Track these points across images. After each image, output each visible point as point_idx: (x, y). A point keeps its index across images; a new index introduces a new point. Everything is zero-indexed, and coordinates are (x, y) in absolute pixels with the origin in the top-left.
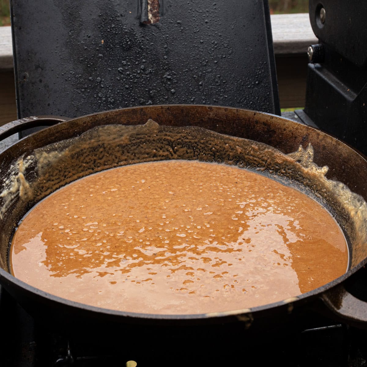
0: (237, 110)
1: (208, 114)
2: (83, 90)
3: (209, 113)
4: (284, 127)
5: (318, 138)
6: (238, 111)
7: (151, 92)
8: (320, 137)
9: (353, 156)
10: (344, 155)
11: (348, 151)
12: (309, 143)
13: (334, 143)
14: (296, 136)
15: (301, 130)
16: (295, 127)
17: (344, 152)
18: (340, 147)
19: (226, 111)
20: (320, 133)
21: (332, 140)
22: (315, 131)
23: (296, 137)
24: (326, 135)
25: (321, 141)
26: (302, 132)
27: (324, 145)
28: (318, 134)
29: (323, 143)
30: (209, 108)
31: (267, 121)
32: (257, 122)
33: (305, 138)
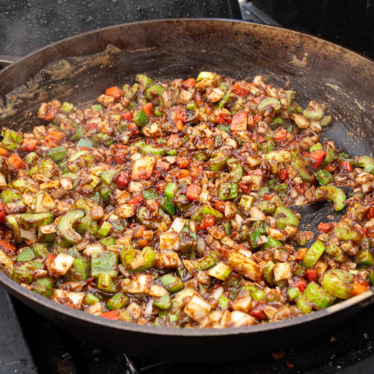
0: (211, 21)
1: (176, 30)
2: (7, 13)
3: (177, 28)
4: (271, 36)
5: (316, 46)
6: (213, 22)
7: (90, 5)
8: (318, 45)
9: (365, 65)
10: (353, 65)
11: (358, 60)
12: (304, 52)
13: (337, 51)
14: (287, 45)
15: (293, 38)
16: (285, 36)
17: (353, 61)
18: (346, 55)
19: (198, 24)
20: (318, 40)
21: (335, 48)
22: (311, 38)
23: (287, 47)
24: (325, 42)
25: (320, 49)
26: (295, 40)
27: (324, 54)
28: (316, 42)
29: (323, 51)
30: (177, 22)
31: (249, 31)
32: (237, 33)
33: (298, 47)
